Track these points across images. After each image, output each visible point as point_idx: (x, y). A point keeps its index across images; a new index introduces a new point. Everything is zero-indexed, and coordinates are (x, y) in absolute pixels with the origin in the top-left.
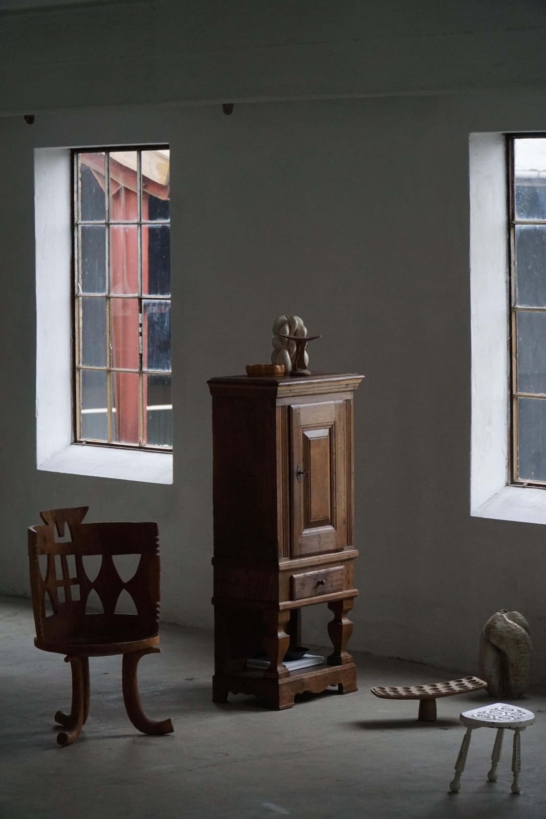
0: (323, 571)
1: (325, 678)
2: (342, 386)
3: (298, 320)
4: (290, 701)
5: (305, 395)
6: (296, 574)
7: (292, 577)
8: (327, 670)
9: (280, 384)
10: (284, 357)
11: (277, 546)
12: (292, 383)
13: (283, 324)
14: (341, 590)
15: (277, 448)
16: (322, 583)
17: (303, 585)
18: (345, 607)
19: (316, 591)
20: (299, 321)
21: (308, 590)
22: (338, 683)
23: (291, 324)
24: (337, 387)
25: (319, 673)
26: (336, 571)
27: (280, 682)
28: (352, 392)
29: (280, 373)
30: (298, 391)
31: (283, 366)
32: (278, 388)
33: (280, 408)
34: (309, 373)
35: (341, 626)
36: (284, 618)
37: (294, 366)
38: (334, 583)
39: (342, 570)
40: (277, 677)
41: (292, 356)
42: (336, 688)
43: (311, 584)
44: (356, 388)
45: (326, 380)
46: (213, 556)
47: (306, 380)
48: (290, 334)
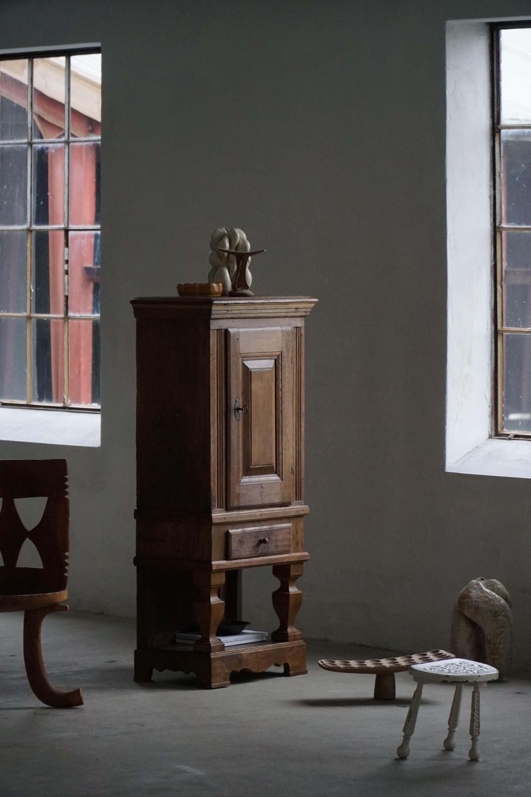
0: (265, 527)
1: (268, 655)
2: (290, 310)
3: (240, 233)
4: (225, 680)
5: (245, 318)
6: (232, 529)
7: (228, 533)
8: (270, 647)
9: (216, 302)
10: (222, 276)
11: (210, 495)
12: (230, 302)
13: (221, 238)
14: (287, 552)
15: (211, 379)
16: (264, 541)
17: (241, 542)
18: (293, 573)
19: (258, 551)
20: (241, 235)
21: (247, 549)
22: (283, 662)
23: (232, 237)
24: (284, 311)
25: (261, 648)
26: (282, 529)
27: (213, 655)
28: (303, 318)
29: (217, 293)
30: (237, 312)
31: (221, 284)
32: (213, 307)
33: (216, 331)
34: (251, 293)
35: (288, 596)
36: (218, 580)
37: (233, 286)
38: (279, 544)
39: (289, 528)
40: (209, 649)
41: (232, 274)
42: (281, 670)
43: (252, 543)
44: (308, 314)
45: (271, 301)
46: (136, 509)
47: (246, 300)
48: (230, 249)
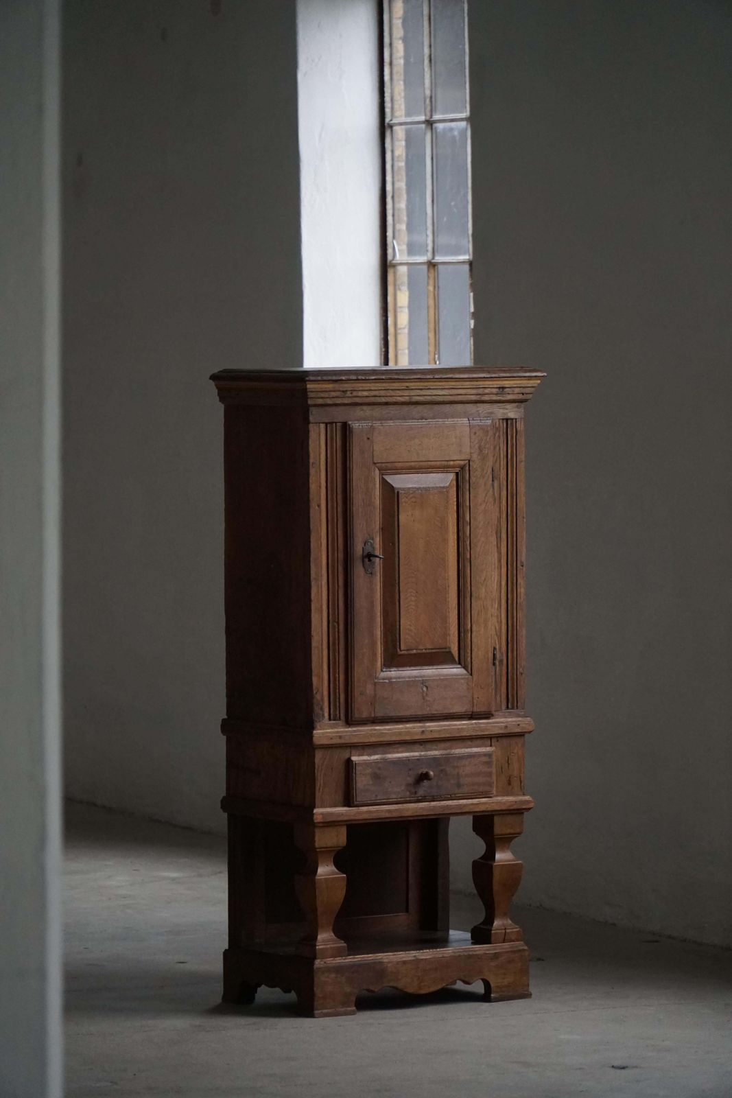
0: (435, 753)
1: (441, 965)
4: (344, 1003)
6: (359, 755)
7: (349, 761)
11: (312, 697)
14: (487, 795)
15: (313, 504)
16: (429, 776)
17: (379, 777)
18: (501, 830)
19: (418, 793)
21: (394, 788)
22: (480, 978)
26: (472, 756)
28: (520, 405)
32: (309, 387)
33: (322, 425)
35: (494, 866)
36: (330, 839)
38: (466, 780)
43: (404, 778)
44: (529, 397)
46: (226, 717)
